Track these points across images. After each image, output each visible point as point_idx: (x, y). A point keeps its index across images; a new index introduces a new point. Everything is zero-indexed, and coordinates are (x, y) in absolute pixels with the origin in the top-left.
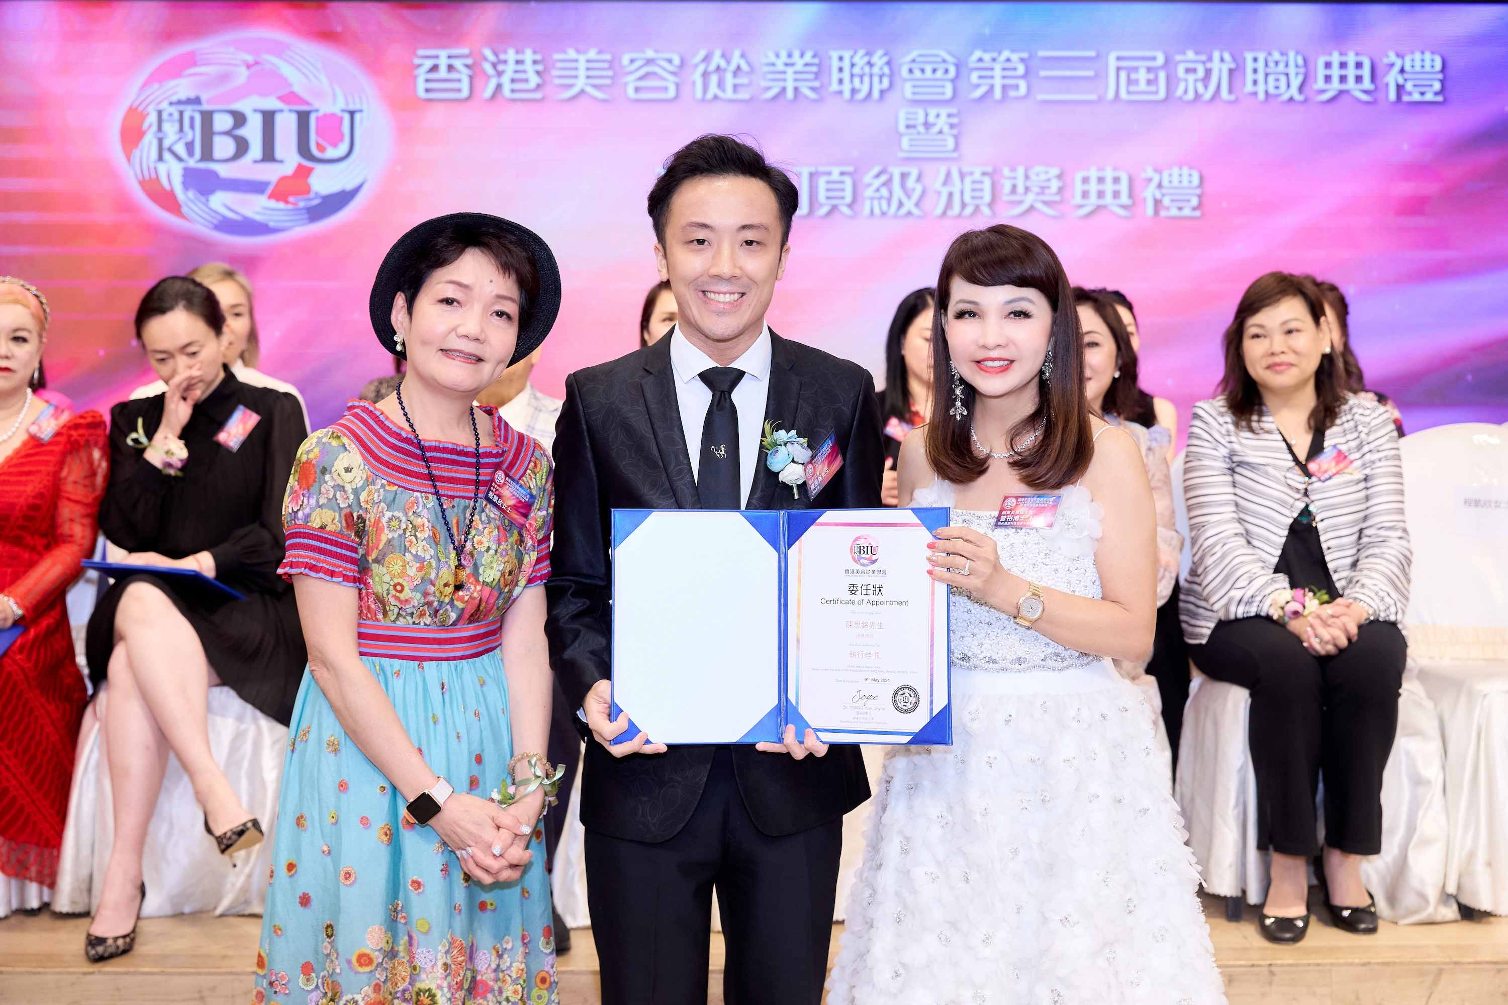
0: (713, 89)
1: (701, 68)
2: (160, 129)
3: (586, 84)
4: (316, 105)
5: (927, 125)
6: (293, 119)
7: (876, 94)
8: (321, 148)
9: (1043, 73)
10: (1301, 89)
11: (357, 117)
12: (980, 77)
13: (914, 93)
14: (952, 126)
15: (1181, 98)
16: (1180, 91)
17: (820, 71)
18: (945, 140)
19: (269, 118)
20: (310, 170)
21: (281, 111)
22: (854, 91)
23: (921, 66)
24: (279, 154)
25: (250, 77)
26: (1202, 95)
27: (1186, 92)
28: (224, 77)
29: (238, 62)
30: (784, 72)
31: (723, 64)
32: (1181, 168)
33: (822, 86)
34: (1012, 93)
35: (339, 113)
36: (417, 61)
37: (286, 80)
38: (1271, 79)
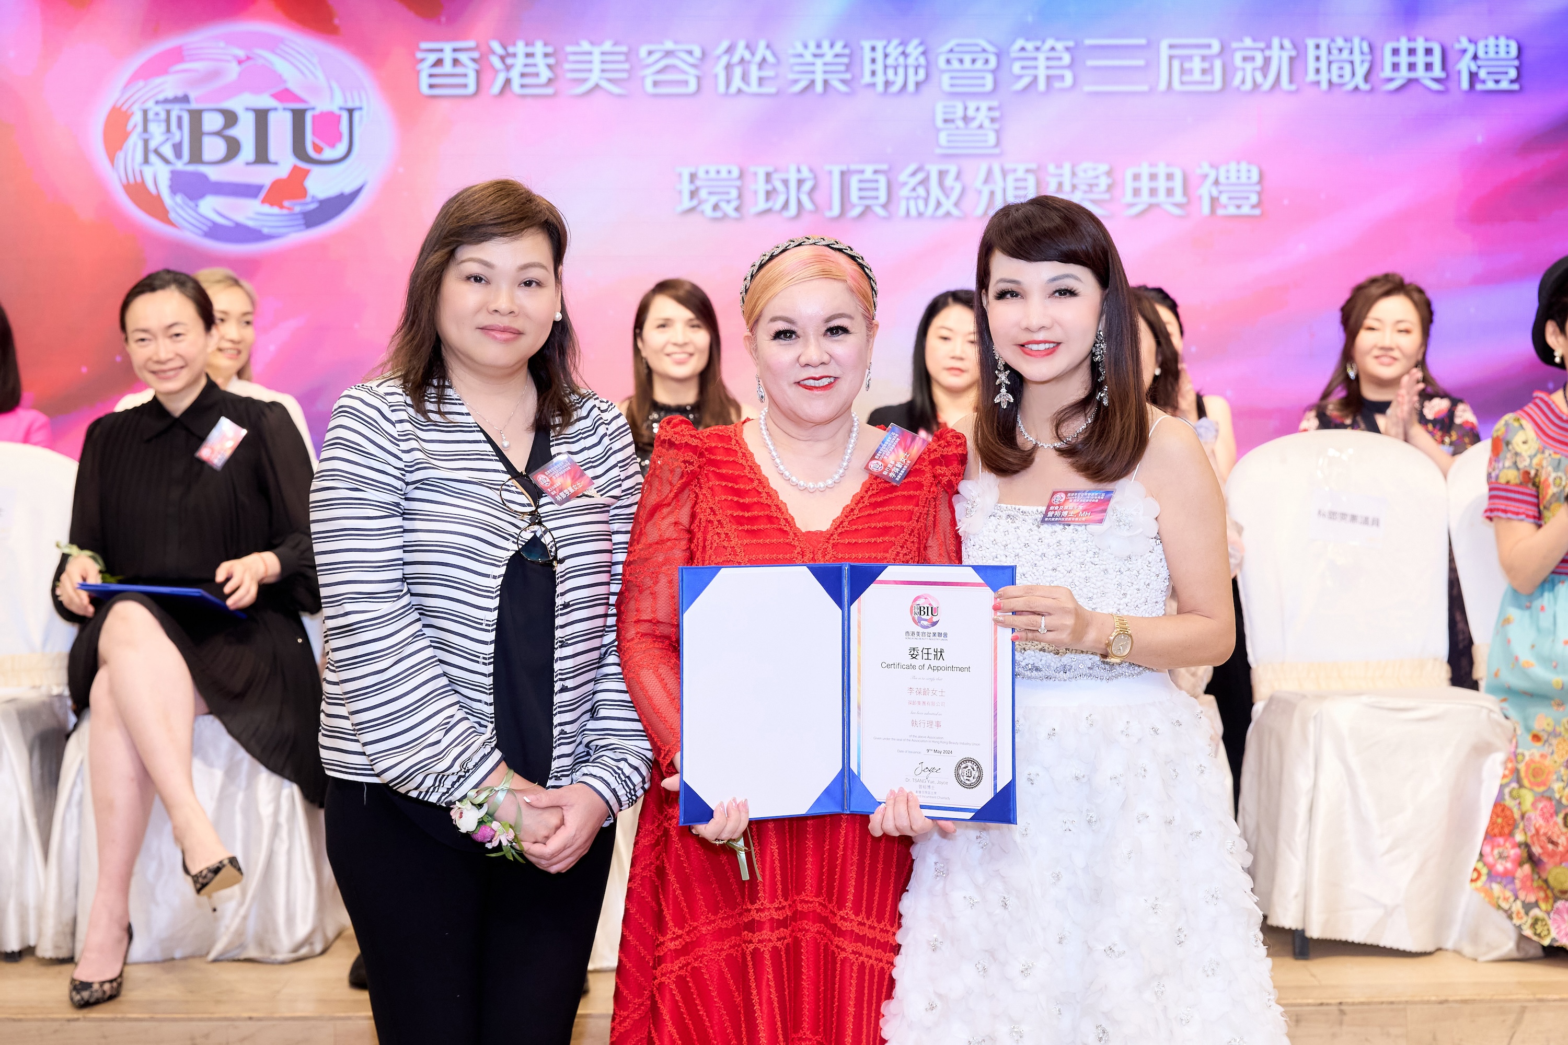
0: (737, 82)
1: (724, 60)
2: (145, 129)
3: (601, 78)
4: (313, 102)
5: (966, 119)
6: (288, 116)
7: (911, 87)
8: (318, 149)
9: (1090, 63)
10: (1367, 78)
11: (356, 115)
12: (1023, 68)
13: (952, 85)
14: (993, 120)
15: (1238, 89)
16: (1237, 81)
17: (851, 61)
18: (986, 135)
19: (261, 116)
20: (306, 173)
21: (275, 109)
22: (887, 84)
23: (960, 56)
24: (272, 156)
25: (240, 74)
26: (1260, 85)
27: (1243, 82)
28: (215, 74)
29: (229, 58)
30: (813, 64)
31: (747, 56)
32: (1238, 163)
33: (853, 78)
34: (1057, 85)
35: (337, 111)
36: (420, 55)
37: (280, 76)
38: (1334, 67)
